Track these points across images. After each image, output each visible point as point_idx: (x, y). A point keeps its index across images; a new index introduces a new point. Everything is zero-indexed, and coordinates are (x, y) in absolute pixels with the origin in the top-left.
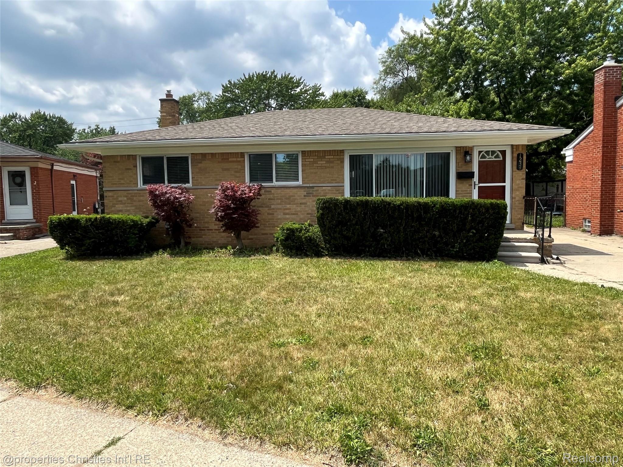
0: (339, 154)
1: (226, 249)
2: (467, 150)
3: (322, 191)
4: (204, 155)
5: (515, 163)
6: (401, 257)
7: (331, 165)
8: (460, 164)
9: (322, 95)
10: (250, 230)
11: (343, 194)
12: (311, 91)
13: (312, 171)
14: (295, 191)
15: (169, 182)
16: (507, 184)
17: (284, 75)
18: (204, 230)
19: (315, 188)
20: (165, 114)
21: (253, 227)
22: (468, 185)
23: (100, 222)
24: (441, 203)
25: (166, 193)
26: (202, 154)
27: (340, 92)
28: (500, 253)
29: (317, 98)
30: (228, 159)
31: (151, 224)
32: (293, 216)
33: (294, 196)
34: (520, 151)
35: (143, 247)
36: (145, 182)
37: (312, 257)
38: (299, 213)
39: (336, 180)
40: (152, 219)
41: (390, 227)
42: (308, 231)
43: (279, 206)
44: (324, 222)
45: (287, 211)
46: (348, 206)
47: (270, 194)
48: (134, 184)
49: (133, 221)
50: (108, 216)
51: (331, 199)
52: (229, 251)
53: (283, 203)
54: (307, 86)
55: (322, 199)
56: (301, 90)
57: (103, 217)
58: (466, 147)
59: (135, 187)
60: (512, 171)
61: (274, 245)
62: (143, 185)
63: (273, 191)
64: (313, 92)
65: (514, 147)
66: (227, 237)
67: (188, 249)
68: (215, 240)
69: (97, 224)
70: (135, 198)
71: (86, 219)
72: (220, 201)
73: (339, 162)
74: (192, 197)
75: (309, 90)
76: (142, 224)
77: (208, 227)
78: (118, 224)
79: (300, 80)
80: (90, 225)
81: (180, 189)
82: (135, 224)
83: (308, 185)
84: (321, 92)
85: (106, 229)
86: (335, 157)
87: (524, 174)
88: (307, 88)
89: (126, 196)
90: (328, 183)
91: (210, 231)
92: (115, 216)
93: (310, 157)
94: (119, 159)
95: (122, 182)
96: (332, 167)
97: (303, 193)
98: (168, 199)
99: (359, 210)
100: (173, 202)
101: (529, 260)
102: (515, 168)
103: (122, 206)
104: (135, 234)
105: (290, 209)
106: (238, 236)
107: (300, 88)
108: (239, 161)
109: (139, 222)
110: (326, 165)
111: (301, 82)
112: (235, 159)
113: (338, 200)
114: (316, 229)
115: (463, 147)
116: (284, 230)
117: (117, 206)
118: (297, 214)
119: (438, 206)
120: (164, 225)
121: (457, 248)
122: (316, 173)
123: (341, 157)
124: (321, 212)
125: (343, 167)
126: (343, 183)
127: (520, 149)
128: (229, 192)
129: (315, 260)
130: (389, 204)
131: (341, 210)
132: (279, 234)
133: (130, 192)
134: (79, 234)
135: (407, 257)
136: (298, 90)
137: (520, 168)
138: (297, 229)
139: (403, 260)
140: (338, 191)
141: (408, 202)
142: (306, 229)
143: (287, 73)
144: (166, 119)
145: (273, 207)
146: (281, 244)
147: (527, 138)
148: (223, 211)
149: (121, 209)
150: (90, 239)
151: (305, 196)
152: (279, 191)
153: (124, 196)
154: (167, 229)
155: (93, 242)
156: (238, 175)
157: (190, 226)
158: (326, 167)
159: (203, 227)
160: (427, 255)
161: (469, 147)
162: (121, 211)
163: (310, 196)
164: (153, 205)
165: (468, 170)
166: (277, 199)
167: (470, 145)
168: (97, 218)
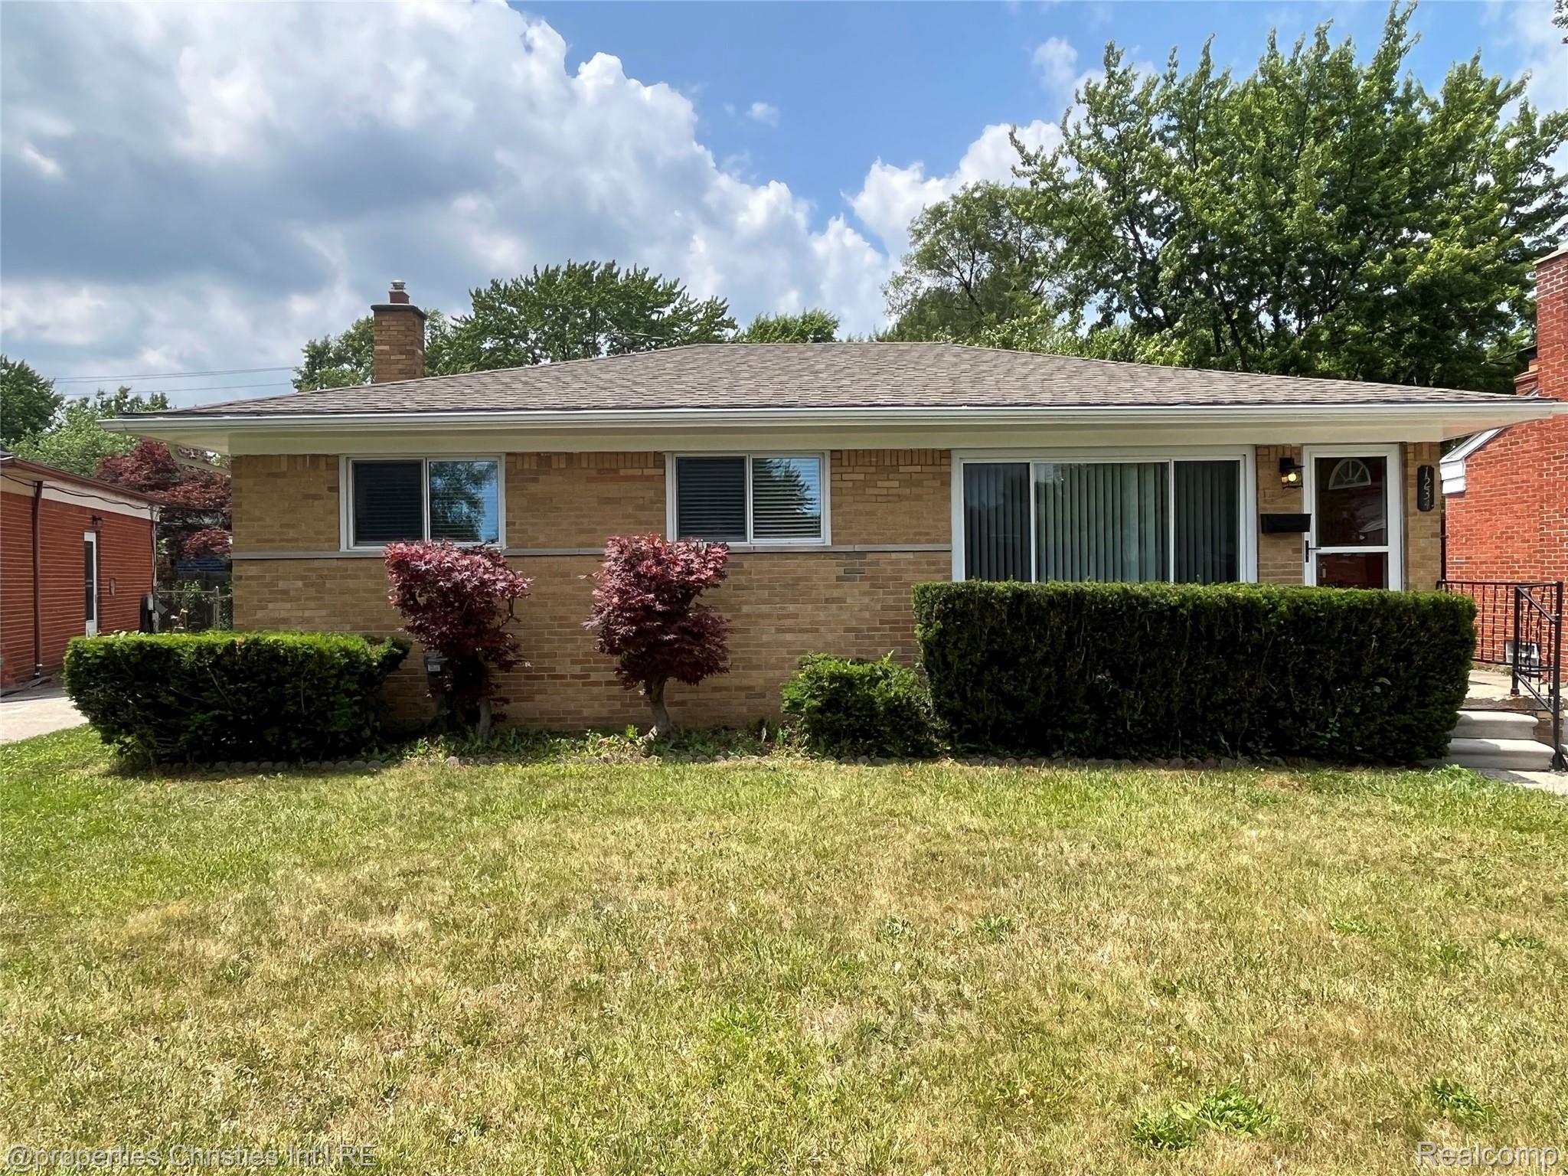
0: (937, 462)
1: (622, 733)
2: (1288, 455)
3: (890, 563)
4: (544, 460)
5: (1413, 492)
6: (1169, 757)
7: (916, 491)
8: (1267, 493)
9: (731, 324)
11: (947, 571)
12: (701, 316)
13: (860, 507)
14: (812, 563)
16: (1393, 550)
17: (632, 273)
18: (542, 677)
19: (869, 556)
20: (387, 348)
21: (711, 670)
22: (1290, 552)
23: (244, 657)
24: (1293, 601)
25: (453, 568)
26: (538, 454)
27: (772, 319)
28: (1455, 744)
29: (716, 333)
30: (616, 471)
31: (391, 662)
32: (805, 636)
33: (807, 579)
34: (1426, 459)
35: (367, 733)
36: (360, 536)
38: (822, 629)
39: (927, 534)
40: (394, 645)
41: (1143, 671)
43: (765, 608)
45: (789, 622)
46: (1023, 610)
47: (738, 573)
48: (331, 540)
49: (347, 653)
50: (272, 638)
52: (634, 743)
53: (777, 599)
54: (691, 303)
56: (675, 312)
57: (256, 642)
58: (1283, 447)
59: (330, 549)
60: (1406, 513)
62: (356, 544)
63: (746, 564)
64: (706, 318)
65: (1410, 449)
66: (609, 698)
67: (506, 740)
68: (572, 706)
69: (234, 663)
70: (328, 584)
71: (199, 648)
72: (620, 592)
73: (937, 483)
74: (525, 582)
75: (696, 313)
76: (369, 662)
77: (554, 669)
78: (301, 663)
79: (675, 286)
80: (210, 666)
81: (487, 556)
82: (353, 664)
83: (849, 548)
84: (726, 317)
85: (263, 677)
86: (926, 469)
87: (1437, 522)
88: (692, 306)
89: (303, 578)
90: (907, 542)
92: (289, 639)
93: (857, 469)
94: (284, 467)
95: (291, 534)
96: (918, 498)
97: (834, 569)
99: (1054, 621)
100: (474, 596)
101: (1523, 762)
102: (1413, 505)
103: (288, 605)
104: (349, 694)
105: (795, 616)
106: (656, 698)
107: (672, 306)
108: (650, 478)
109: (364, 658)
110: (902, 491)
111: (675, 291)
112: (638, 472)
114: (910, 676)
115: (1276, 447)
117: (271, 606)
118: (817, 630)
119: (1284, 609)
120: (424, 660)
121: (1332, 730)
122: (872, 513)
123: (944, 469)
124: (938, 624)
125: (948, 498)
126: (949, 541)
127: (1426, 456)
128: (647, 566)
130: (1144, 602)
131: (1002, 621)
133: (316, 564)
134: (170, 693)
135: (1184, 757)
136: (668, 311)
137: (1427, 505)
138: (860, 677)
139: (1174, 768)
140: (933, 563)
141: (1199, 598)
142: (885, 676)
143: (640, 269)
144: (389, 362)
145: (745, 609)
146: (808, 721)
147: (1441, 426)
148: (631, 621)
149: (284, 614)
150: (205, 708)
151: (838, 578)
152: (765, 564)
153: (296, 578)
154: (433, 674)
155: (214, 718)
156: (644, 515)
157: (510, 666)
158: (900, 498)
159: (538, 670)
160: (1246, 752)
161: (1290, 447)
162: (285, 621)
163: (854, 580)
164: (403, 604)
165: (1293, 510)
166: (760, 587)
167: (1294, 441)
168: (233, 643)
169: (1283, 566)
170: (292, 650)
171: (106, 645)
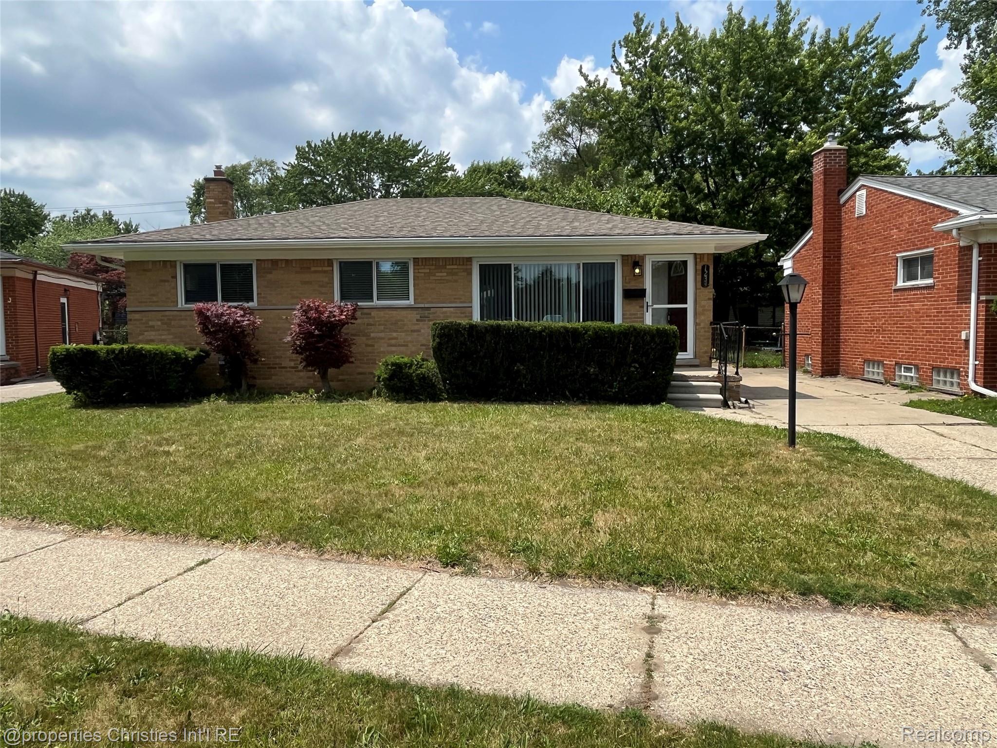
0: (465, 263)
1: (307, 393)
2: (637, 259)
3: (442, 313)
4: (275, 262)
5: (699, 278)
7: (455, 278)
8: (627, 278)
10: (342, 366)
11: (470, 317)
12: (434, 163)
13: (428, 285)
14: (404, 313)
15: (224, 299)
16: (690, 306)
18: (276, 368)
19: (432, 309)
22: (638, 307)
23: (128, 354)
24: (594, 328)
25: (222, 314)
26: (272, 260)
27: (481, 164)
28: (670, 395)
29: (443, 174)
30: (310, 268)
31: (199, 359)
32: (402, 348)
33: (403, 321)
34: (705, 261)
35: (187, 391)
36: (188, 300)
37: (425, 401)
38: (410, 345)
39: (460, 299)
40: (201, 351)
42: (420, 367)
43: (382, 335)
44: (441, 355)
45: (393, 342)
46: (474, 333)
47: (369, 318)
48: (174, 302)
49: (174, 353)
50: (139, 346)
51: (452, 323)
52: (311, 396)
53: (388, 330)
54: (429, 155)
55: (439, 324)
57: (133, 348)
58: (635, 255)
59: (174, 306)
60: (696, 288)
61: (374, 388)
62: (186, 304)
63: (373, 314)
64: (437, 164)
65: (698, 257)
66: (309, 378)
67: (251, 394)
68: (290, 382)
69: (123, 357)
70: (173, 323)
71: (107, 351)
72: (299, 325)
73: (465, 274)
74: (259, 321)
75: (431, 162)
76: (186, 358)
77: (281, 364)
78: (153, 357)
79: (419, 145)
80: (113, 358)
81: (242, 309)
82: (178, 358)
83: (422, 306)
85: (136, 364)
86: (460, 267)
87: (711, 293)
88: (429, 157)
89: (161, 320)
90: (451, 302)
91: (283, 370)
92: (148, 347)
93: (426, 267)
94: (150, 267)
95: (155, 299)
96: (456, 281)
97: (415, 315)
98: (226, 322)
99: (488, 338)
100: (232, 328)
101: (709, 403)
102: (699, 284)
103: (153, 333)
104: (177, 372)
105: (396, 338)
106: (324, 376)
107: (417, 158)
108: (325, 272)
109: (183, 356)
110: (448, 278)
111: (419, 148)
112: (320, 269)
113: (460, 324)
114: (432, 364)
115: (631, 256)
116: (388, 365)
117: (146, 333)
118: (407, 346)
119: (591, 333)
120: (217, 359)
121: (615, 388)
122: (433, 289)
123: (469, 267)
125: (471, 281)
126: (471, 302)
127: (706, 259)
128: (313, 314)
129: (429, 405)
130: (528, 330)
131: (465, 338)
132: (380, 371)
133: (167, 313)
134: (96, 371)
136: (415, 160)
137: (706, 284)
138: (406, 364)
140: (463, 313)
141: (551, 328)
142: (418, 364)
143: (397, 135)
144: (214, 208)
145: (372, 335)
146: (385, 385)
147: (714, 245)
148: (303, 339)
149: (152, 337)
150: (112, 378)
151: (417, 320)
152: (382, 313)
153: (158, 320)
154: (221, 366)
155: (115, 382)
156: (324, 290)
157: (255, 361)
158: (447, 281)
159: (273, 364)
161: (639, 256)
162: (152, 340)
163: (425, 321)
164: (203, 331)
165: (638, 287)
166: (379, 325)
167: (641, 253)
168: (123, 349)
169: (634, 314)
170: (149, 351)
171: (66, 349)
